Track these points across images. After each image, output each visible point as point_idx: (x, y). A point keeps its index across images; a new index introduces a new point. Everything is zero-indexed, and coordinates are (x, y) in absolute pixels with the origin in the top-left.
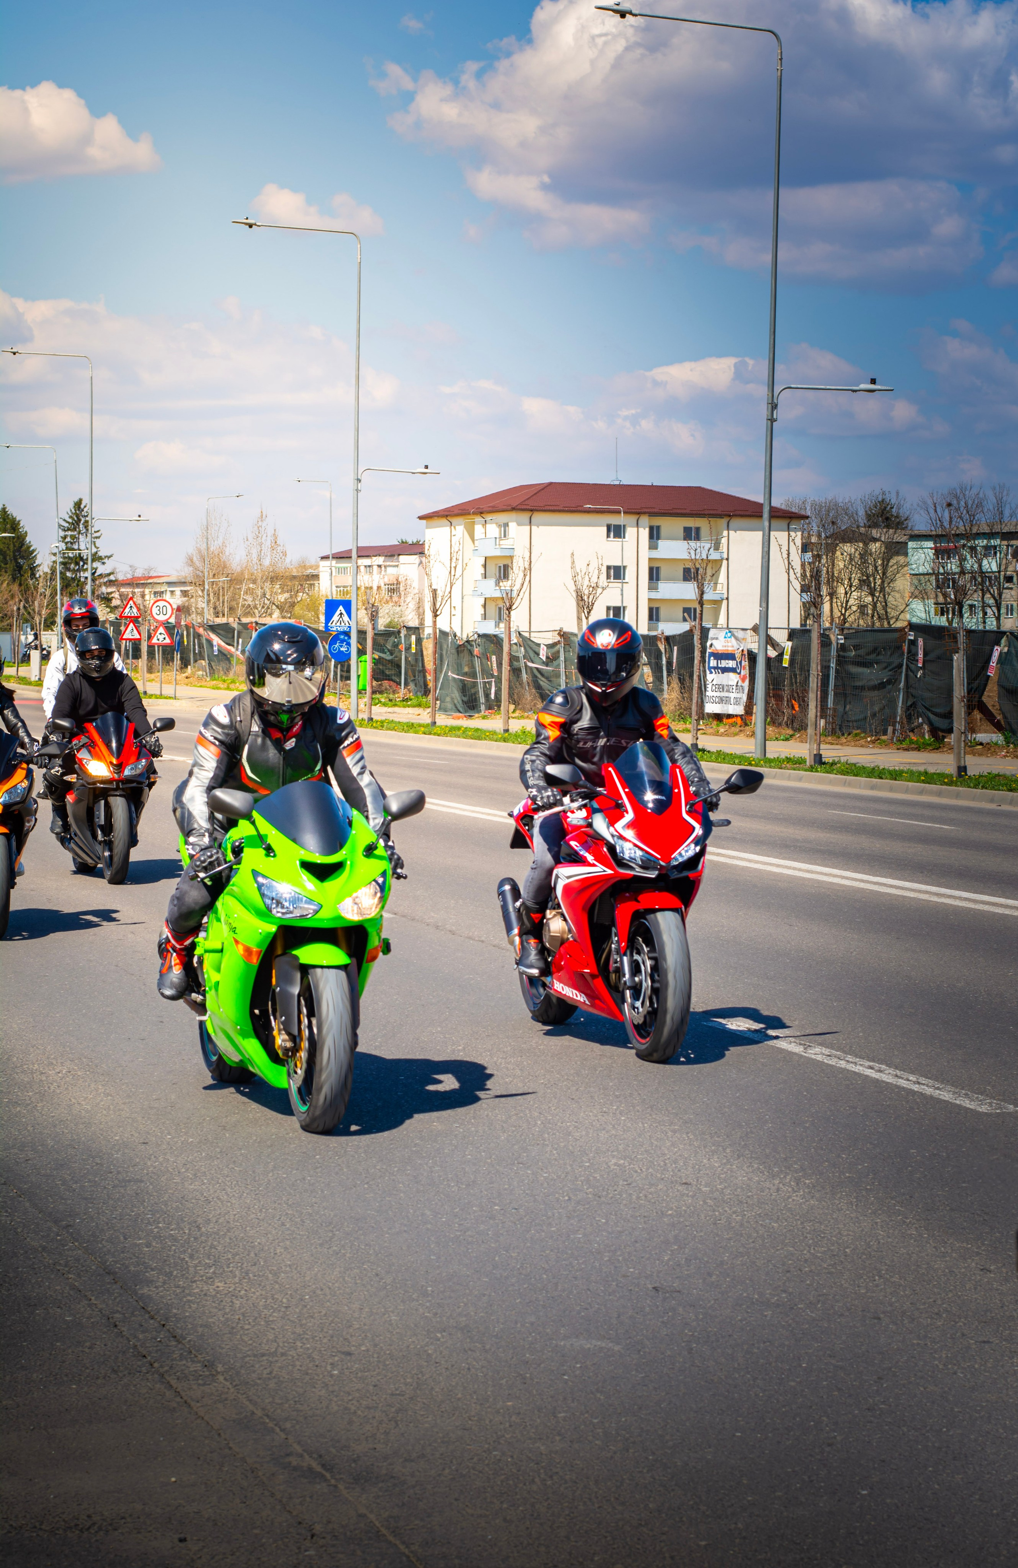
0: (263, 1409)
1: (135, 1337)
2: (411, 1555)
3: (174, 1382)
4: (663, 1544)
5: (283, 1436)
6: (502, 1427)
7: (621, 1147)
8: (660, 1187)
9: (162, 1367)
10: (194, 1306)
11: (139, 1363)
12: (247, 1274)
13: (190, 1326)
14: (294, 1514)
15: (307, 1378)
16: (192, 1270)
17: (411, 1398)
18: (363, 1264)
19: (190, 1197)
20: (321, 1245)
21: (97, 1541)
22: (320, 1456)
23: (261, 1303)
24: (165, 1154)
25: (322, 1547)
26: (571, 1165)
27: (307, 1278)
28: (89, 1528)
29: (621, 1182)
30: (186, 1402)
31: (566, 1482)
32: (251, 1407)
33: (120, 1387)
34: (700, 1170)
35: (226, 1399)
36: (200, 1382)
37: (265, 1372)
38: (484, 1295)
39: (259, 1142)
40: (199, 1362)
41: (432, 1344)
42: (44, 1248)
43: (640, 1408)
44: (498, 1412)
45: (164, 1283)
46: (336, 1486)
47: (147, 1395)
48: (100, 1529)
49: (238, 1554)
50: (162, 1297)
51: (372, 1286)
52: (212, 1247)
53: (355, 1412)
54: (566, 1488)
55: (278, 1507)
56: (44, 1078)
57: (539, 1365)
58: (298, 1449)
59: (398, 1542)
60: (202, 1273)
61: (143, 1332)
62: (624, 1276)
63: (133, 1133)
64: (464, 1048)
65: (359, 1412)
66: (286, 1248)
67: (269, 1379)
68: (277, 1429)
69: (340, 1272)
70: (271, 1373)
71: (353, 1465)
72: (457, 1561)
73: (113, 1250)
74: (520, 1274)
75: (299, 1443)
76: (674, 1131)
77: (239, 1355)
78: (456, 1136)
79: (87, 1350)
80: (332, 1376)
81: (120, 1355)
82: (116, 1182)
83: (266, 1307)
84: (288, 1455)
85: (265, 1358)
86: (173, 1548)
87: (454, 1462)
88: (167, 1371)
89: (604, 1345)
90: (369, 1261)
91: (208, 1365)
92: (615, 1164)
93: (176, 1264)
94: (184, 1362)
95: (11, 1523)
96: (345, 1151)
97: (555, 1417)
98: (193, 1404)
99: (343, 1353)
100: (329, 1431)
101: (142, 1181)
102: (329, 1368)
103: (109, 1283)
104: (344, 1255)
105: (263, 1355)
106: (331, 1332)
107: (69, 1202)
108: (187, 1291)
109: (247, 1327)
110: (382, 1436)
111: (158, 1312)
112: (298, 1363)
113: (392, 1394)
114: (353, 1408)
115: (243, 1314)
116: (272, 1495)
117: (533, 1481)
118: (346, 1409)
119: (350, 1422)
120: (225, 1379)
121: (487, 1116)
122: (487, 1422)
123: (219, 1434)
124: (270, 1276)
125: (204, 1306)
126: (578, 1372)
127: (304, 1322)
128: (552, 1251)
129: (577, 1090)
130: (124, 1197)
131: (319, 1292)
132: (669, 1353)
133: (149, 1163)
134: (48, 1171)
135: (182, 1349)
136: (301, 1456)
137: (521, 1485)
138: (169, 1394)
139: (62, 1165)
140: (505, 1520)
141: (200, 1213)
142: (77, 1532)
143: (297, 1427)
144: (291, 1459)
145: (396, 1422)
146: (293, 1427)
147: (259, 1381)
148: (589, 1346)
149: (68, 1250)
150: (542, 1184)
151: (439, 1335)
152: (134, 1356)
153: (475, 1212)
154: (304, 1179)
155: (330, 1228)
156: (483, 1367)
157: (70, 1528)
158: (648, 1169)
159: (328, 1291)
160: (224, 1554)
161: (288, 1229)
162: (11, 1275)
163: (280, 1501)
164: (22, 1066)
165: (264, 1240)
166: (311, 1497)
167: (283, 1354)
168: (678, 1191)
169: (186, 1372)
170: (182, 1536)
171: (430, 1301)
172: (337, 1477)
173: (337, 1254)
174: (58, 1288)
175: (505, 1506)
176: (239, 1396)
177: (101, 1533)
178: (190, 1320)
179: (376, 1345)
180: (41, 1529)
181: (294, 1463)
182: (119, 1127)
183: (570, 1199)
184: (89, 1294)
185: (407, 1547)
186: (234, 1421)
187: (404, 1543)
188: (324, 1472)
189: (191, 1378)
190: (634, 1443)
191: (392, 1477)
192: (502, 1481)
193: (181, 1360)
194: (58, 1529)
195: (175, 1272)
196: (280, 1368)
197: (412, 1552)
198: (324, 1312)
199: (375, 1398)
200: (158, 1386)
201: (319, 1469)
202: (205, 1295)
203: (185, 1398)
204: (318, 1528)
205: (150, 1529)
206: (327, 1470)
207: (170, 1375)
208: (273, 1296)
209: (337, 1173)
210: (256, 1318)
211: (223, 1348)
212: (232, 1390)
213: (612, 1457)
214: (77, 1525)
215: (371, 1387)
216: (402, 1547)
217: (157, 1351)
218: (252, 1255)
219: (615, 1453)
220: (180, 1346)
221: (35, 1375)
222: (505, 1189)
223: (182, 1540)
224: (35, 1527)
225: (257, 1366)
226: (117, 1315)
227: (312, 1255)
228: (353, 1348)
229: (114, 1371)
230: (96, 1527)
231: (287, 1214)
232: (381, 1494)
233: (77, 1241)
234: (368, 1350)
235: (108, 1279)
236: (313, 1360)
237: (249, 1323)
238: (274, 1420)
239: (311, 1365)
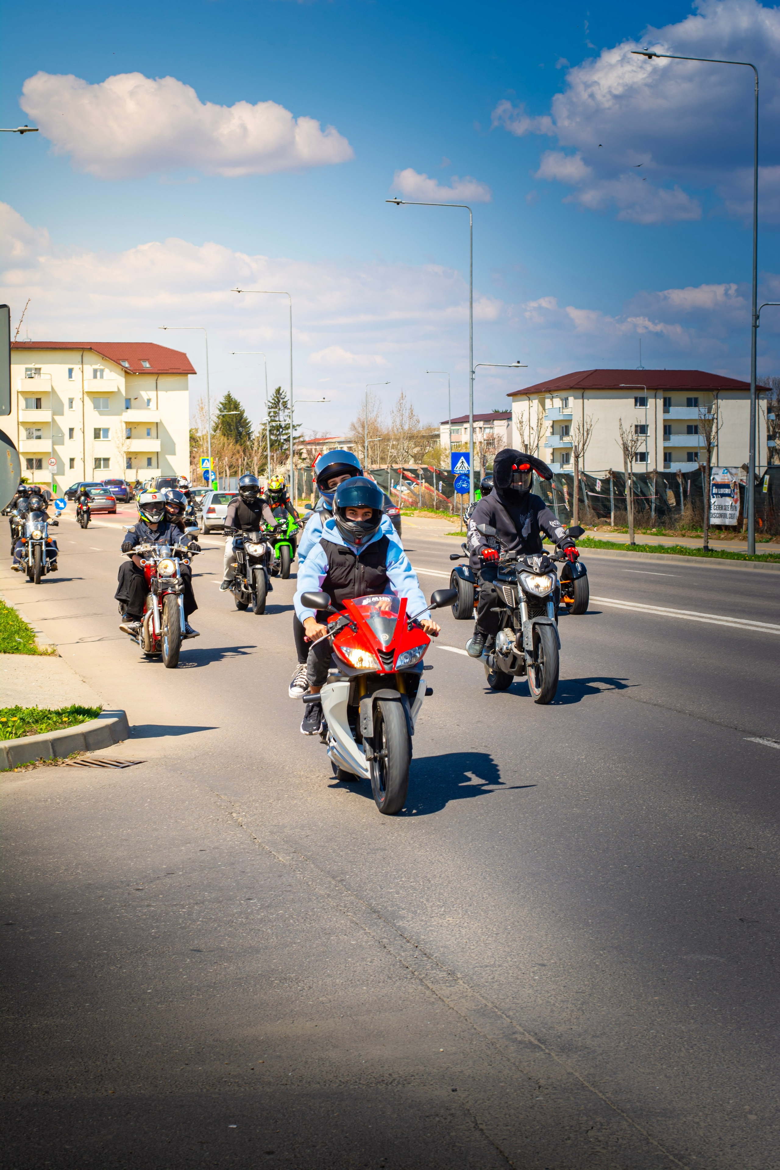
0: (492, 1003)
1: (399, 955)
2: (607, 1100)
3: (429, 985)
4: (774, 1092)
5: (509, 1021)
6: (653, 1014)
7: (702, 824)
8: (733, 851)
9: (420, 974)
10: (435, 934)
11: (405, 972)
12: (466, 911)
13: (434, 947)
14: (525, 1072)
15: (519, 981)
16: (429, 909)
17: (590, 995)
18: (543, 904)
19: (420, 860)
20: (513, 892)
21: (398, 1091)
22: (536, 1034)
23: (479, 931)
24: (398, 831)
25: (547, 1094)
26: (671, 837)
27: (507, 915)
28: (391, 1083)
29: (706, 848)
30: (440, 998)
31: (702, 1051)
32: (484, 1001)
33: (395, 989)
34: (758, 839)
35: (467, 996)
36: (447, 984)
37: (490, 977)
38: (627, 925)
39: (459, 823)
40: (445, 971)
41: (598, 958)
42: (329, 895)
43: (744, 1001)
44: (649, 1004)
45: (413, 918)
46: (549, 1054)
47: (413, 994)
48: (399, 1083)
49: (492, 1099)
50: (412, 928)
51: (551, 919)
52: (440, 894)
53: (554, 1004)
54: (703, 1055)
55: (514, 1068)
56: (309, 781)
57: (672, 972)
58: (521, 1030)
59: (597, 1091)
60: (436, 911)
61: (404, 951)
62: (719, 911)
63: (374, 817)
64: (586, 758)
65: (557, 1004)
66: (489, 894)
67: (493, 982)
68: (504, 1016)
69: (528, 910)
70: (493, 978)
71: (559, 1040)
72: (638, 1104)
73: (374, 896)
74: (649, 910)
75: (520, 1025)
76: (737, 813)
77: (471, 967)
78: (590, 817)
79: (368, 963)
80: (534, 980)
81: (391, 967)
82: (369, 850)
83: (483, 934)
84: (514, 1033)
85: (488, 968)
86: (449, 1096)
87: (626, 1037)
88: (424, 977)
89: (712, 958)
90: (546, 903)
91: (451, 973)
92: (700, 836)
93: (418, 906)
94: (435, 971)
95: (340, 1079)
96: (518, 829)
97: (688, 1007)
98: (445, 999)
99: (540, 965)
100: (539, 1017)
101: (386, 850)
102: (532, 975)
103: (376, 919)
104: (529, 898)
105: (487, 966)
106: (529, 950)
107: (340, 864)
108: (429, 924)
109: (472, 947)
110: (575, 1021)
111: (412, 938)
112: (510, 972)
113: (577, 992)
114: (552, 1002)
115: (469, 939)
116: (508, 1060)
117: (680, 1050)
118: (548, 1002)
119: (552, 1011)
120: (464, 982)
121: (609, 803)
122: (643, 1011)
123: (466, 1020)
124: (482, 913)
125: (441, 933)
126: (698, 977)
127: (510, 944)
128: (667, 895)
129: (666, 785)
130: (375, 860)
131: (516, 923)
132: (757, 963)
133: (388, 837)
134: (322, 843)
135: (431, 962)
136: (523, 1034)
137: (673, 1053)
138: (428, 993)
139: (331, 839)
140: (666, 1076)
141: (428, 871)
142: (384, 1085)
143: (517, 1014)
144: (516, 1036)
145: (583, 1011)
146: (514, 1014)
147: (486, 984)
148: (703, 959)
149: (345, 896)
150: (653, 850)
151: (601, 952)
152: (401, 967)
153: (611, 869)
154: (493, 847)
155: (517, 880)
156: (634, 974)
157: (379, 1082)
158: (723, 839)
159: (522, 923)
160: (483, 1099)
161: (489, 881)
162: (310, 913)
163: (514, 1064)
164: (293, 772)
165: (474, 889)
166: (534, 1061)
167: (499, 966)
168: (746, 853)
169: (437, 978)
170: (453, 1087)
171: (591, 929)
172: (550, 1048)
173: (524, 898)
174: (343, 922)
175: (664, 1067)
176: (475, 993)
177: (400, 1086)
178: (434, 943)
179: (560, 959)
180: (360, 1083)
181: (519, 1039)
182: (364, 813)
183: (674, 860)
184: (363, 926)
185: (603, 1095)
186: (474, 1011)
187: (601, 1092)
188: (540, 1045)
189: (441, 983)
190: (744, 1024)
191: (586, 1048)
192: (660, 1050)
193: (432, 970)
194: (371, 1083)
195: (418, 911)
196: (499, 975)
197: (607, 1098)
198: (522, 937)
199: (566, 995)
200: (420, 987)
201: (536, 1042)
202: (441, 926)
203: (439, 995)
204: (542, 1082)
205: (432, 1083)
206: (542, 1043)
207: (426, 980)
208: (486, 926)
209: (515, 843)
210: (477, 942)
211: (459, 962)
212: (469, 990)
213: (730, 1034)
214: (383, 1081)
215: (562, 988)
216: (600, 1095)
217: (415, 964)
218: (468, 899)
219: (732, 1031)
220: (430, 960)
221: (338, 980)
222: (629, 853)
223: (453, 1091)
224: (356, 1082)
225: (484, 974)
226: (385, 940)
227: (508, 899)
228: (546, 961)
229: (389, 977)
230: (396, 1082)
231: (486, 871)
232: (580, 1059)
233: (350, 890)
234: (556, 963)
235: (375, 916)
236: (520, 969)
237: (474, 945)
238: (501, 1010)
239: (519, 973)
